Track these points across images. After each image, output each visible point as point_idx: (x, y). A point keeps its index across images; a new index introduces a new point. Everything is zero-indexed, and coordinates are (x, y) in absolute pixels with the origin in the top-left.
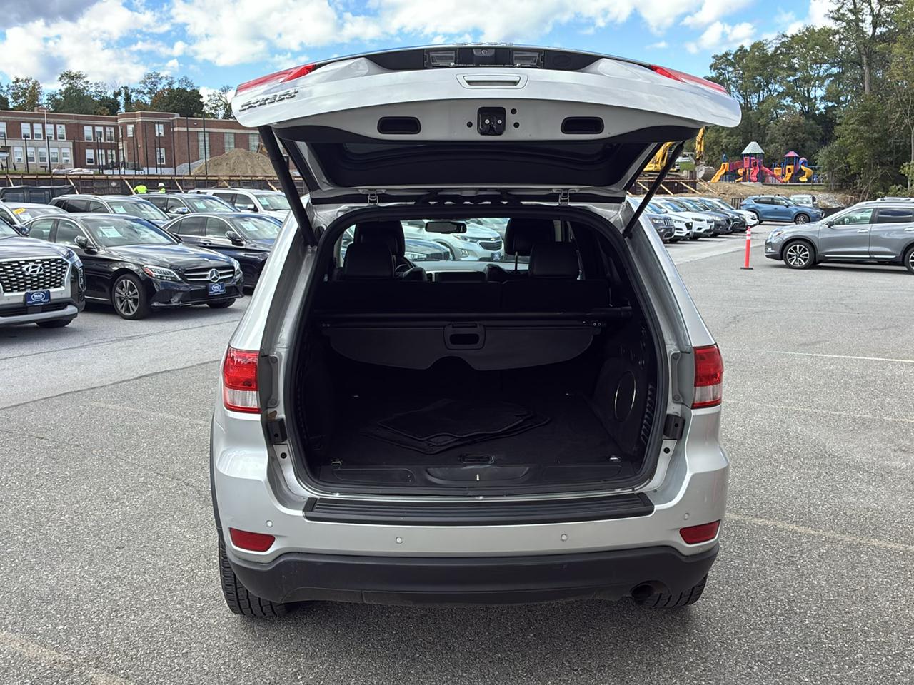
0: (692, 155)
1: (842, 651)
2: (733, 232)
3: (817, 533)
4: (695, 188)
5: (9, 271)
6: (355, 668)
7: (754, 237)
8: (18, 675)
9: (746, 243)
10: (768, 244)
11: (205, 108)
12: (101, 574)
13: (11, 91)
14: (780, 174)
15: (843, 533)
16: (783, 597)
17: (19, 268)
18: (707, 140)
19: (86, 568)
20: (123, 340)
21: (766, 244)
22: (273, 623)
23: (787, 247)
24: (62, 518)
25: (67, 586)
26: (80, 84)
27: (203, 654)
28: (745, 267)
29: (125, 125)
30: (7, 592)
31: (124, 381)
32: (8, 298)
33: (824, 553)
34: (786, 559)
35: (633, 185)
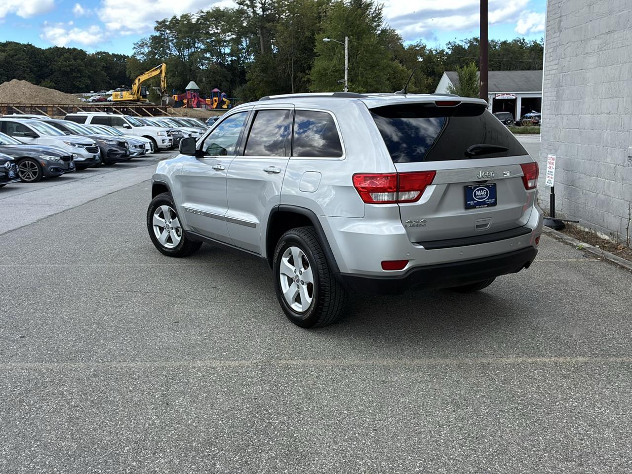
4: (167, 112)
14: (210, 103)
35: (125, 110)
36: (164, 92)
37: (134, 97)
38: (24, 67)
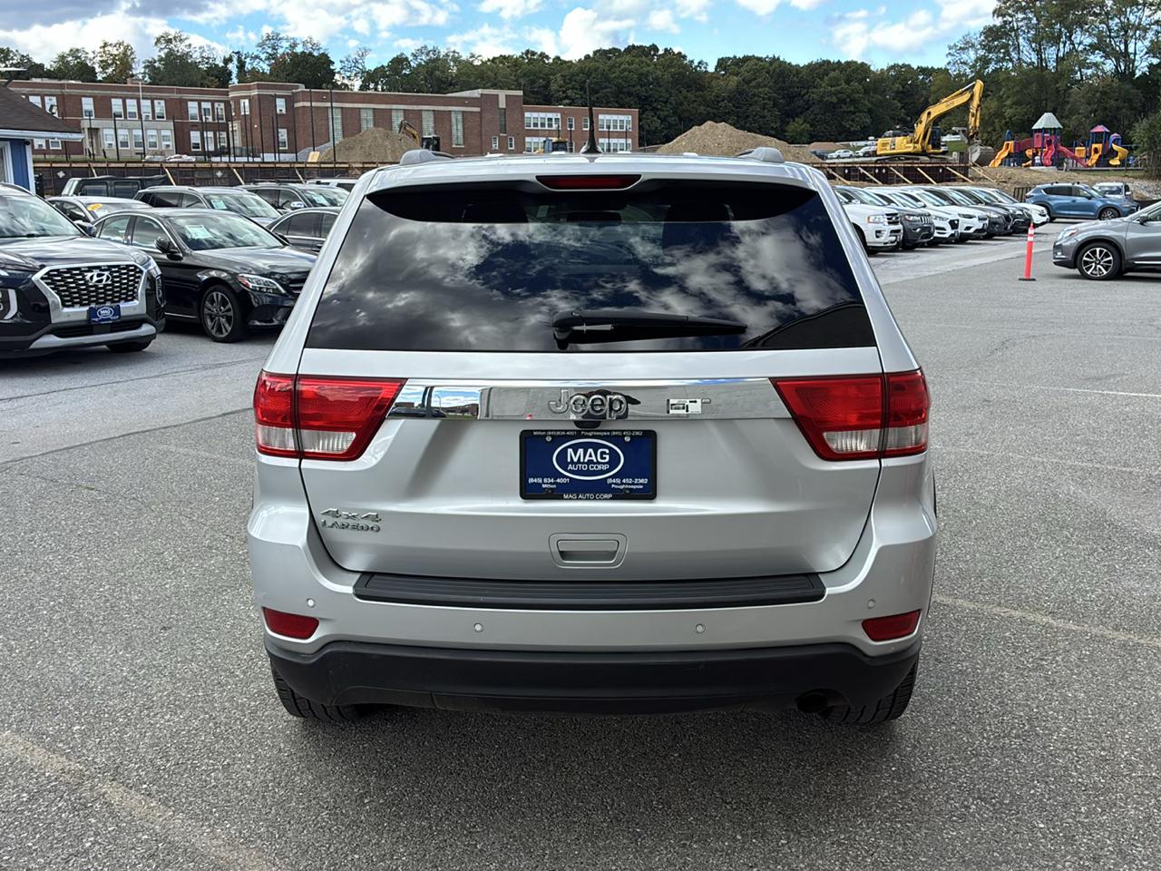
0: (963, 131)
1: (1095, 788)
2: (1014, 232)
3: (1080, 628)
4: (966, 175)
5: (69, 280)
6: (440, 791)
7: (1039, 238)
8: (14, 787)
9: (1026, 247)
10: (1057, 248)
11: (337, 77)
12: (138, 661)
13: (99, 59)
14: (1083, 155)
15: (1116, 628)
16: (1022, 714)
17: (80, 277)
18: (985, 111)
19: (121, 653)
20: (210, 368)
21: (1055, 247)
22: (343, 730)
23: (1083, 251)
24: (101, 589)
25: (93, 676)
26: (181, 48)
27: (248, 766)
28: (1025, 277)
29: (237, 100)
30: (19, 681)
31: (204, 419)
32: (68, 315)
33: (1086, 655)
34: (1033, 662)
35: (884, 171)
36: (972, 136)
37: (915, 147)
38: (764, 99)
